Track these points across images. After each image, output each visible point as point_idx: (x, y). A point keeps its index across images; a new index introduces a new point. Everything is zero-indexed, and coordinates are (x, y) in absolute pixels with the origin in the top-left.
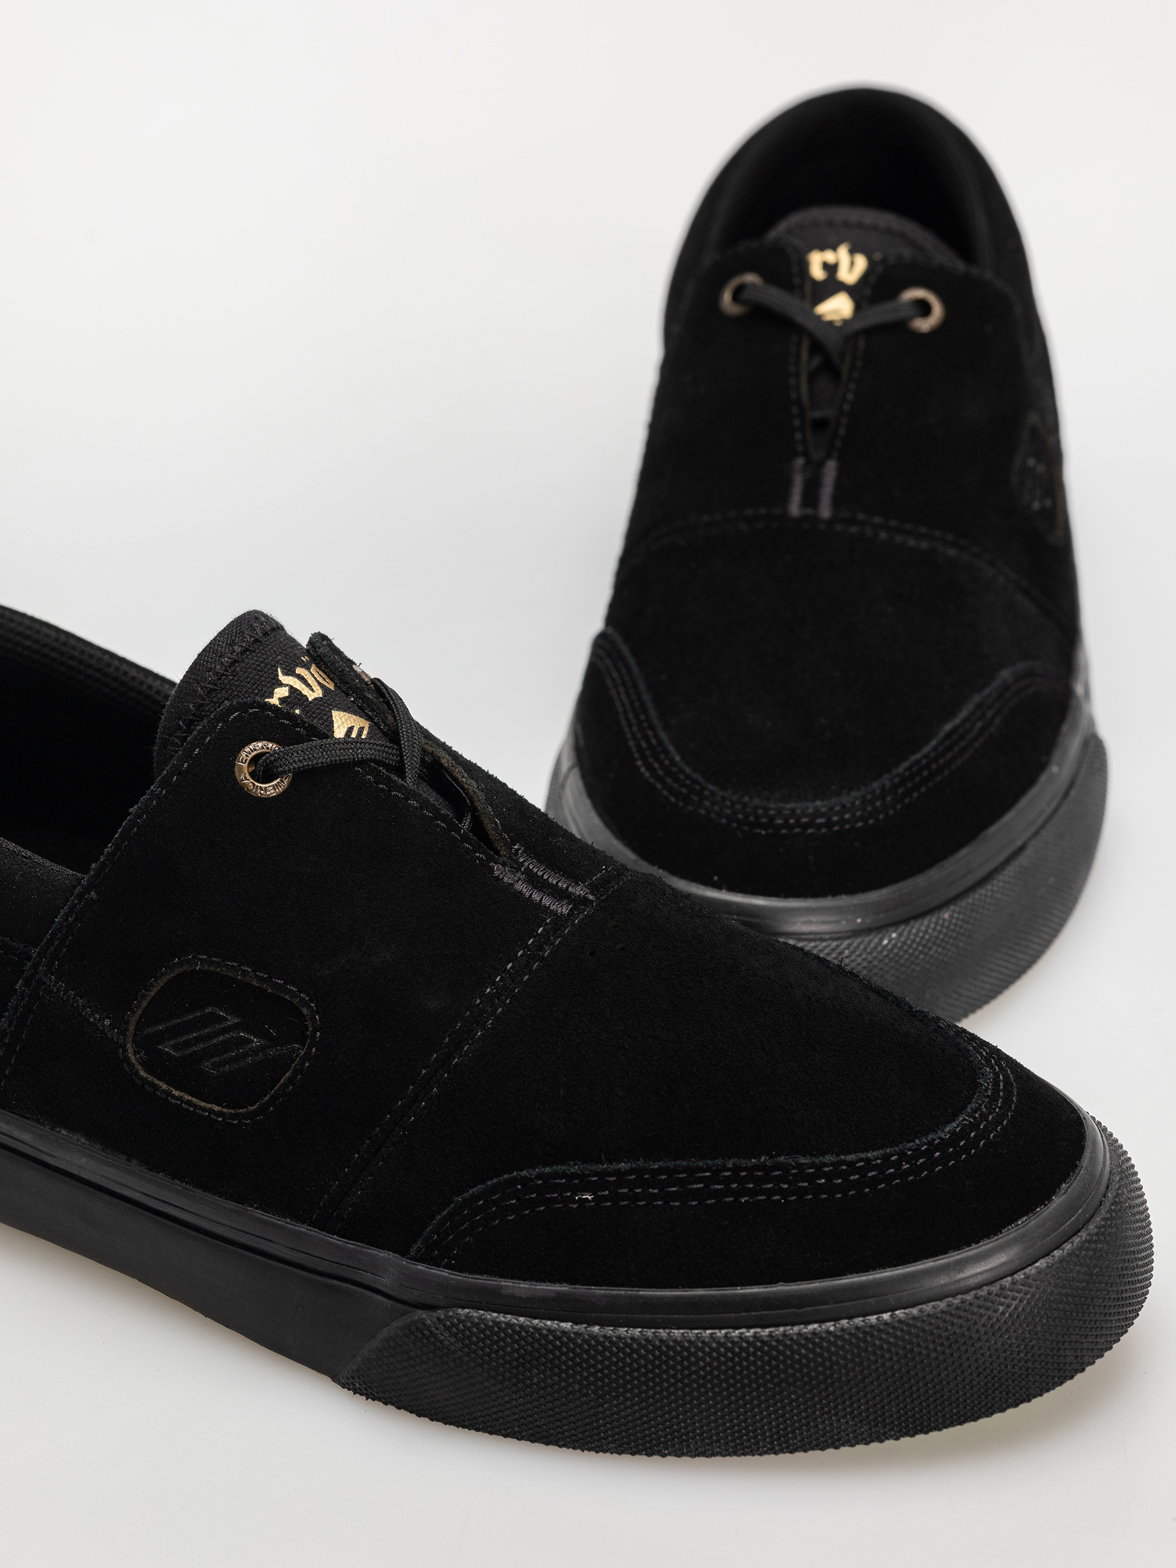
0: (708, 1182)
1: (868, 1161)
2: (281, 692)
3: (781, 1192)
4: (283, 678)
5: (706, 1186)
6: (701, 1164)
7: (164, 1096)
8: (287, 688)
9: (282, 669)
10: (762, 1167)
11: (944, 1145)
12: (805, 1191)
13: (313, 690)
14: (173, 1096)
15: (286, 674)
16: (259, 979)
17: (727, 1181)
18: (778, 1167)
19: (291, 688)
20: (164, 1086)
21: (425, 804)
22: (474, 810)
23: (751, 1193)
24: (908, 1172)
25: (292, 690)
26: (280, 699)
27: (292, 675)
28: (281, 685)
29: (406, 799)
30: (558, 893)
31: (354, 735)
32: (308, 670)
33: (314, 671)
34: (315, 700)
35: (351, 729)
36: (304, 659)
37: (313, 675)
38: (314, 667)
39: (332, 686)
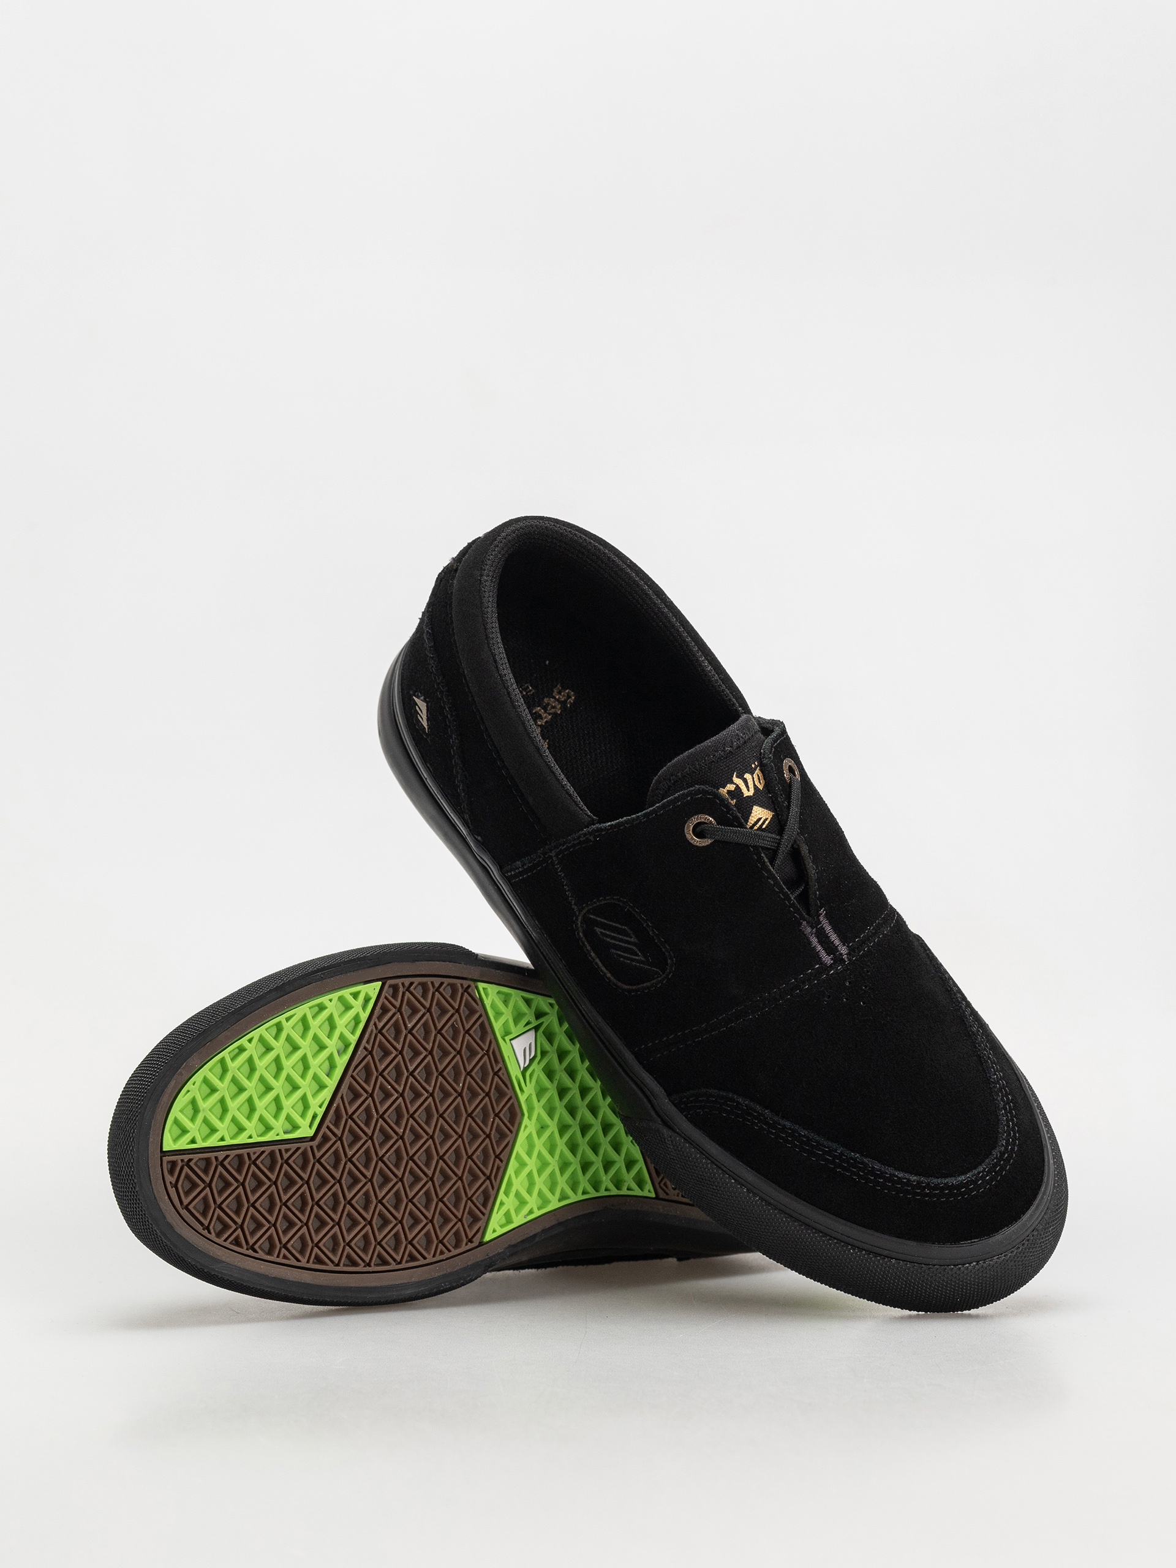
0: (825, 1153)
1: (909, 1180)
2: (731, 787)
3: (859, 1176)
4: (736, 780)
5: (823, 1154)
6: (825, 1143)
7: (587, 952)
8: (735, 786)
9: (737, 773)
10: (855, 1159)
11: (953, 1187)
12: (871, 1181)
13: (748, 790)
14: (591, 956)
15: (737, 777)
16: (654, 933)
17: (835, 1157)
18: (863, 1163)
19: (737, 786)
20: (589, 948)
21: (777, 883)
22: (807, 884)
23: (844, 1169)
24: (927, 1195)
25: (738, 787)
26: (728, 790)
27: (740, 778)
28: (732, 782)
29: (768, 878)
30: (831, 949)
31: (760, 823)
32: (752, 775)
33: (755, 776)
34: (747, 796)
35: (760, 819)
36: (753, 766)
37: (753, 778)
38: (757, 771)
39: (763, 785)
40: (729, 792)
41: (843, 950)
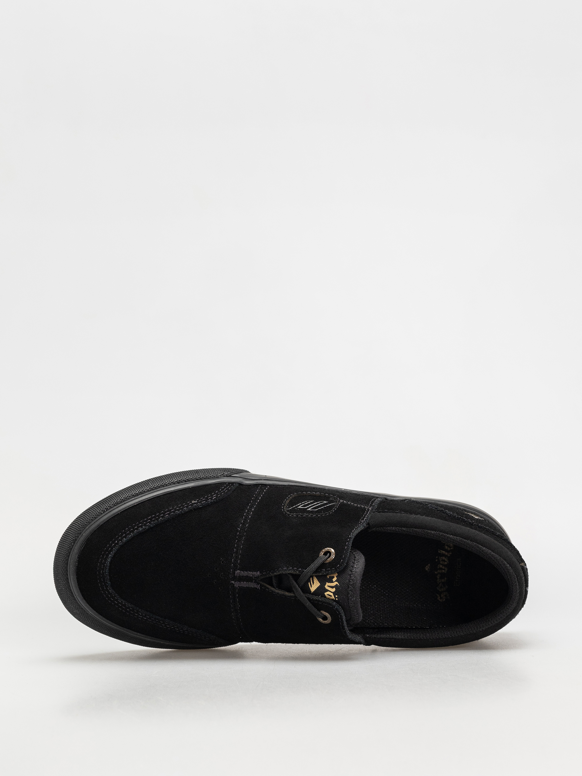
4: (336, 583)
9: (338, 586)
27: (335, 586)
28: (336, 581)
30: (241, 579)
31: (312, 582)
32: (333, 593)
33: (332, 594)
34: (326, 584)
35: (313, 584)
36: (336, 596)
37: (331, 592)
38: (333, 597)
39: (326, 595)
40: (333, 577)
41: (237, 584)
